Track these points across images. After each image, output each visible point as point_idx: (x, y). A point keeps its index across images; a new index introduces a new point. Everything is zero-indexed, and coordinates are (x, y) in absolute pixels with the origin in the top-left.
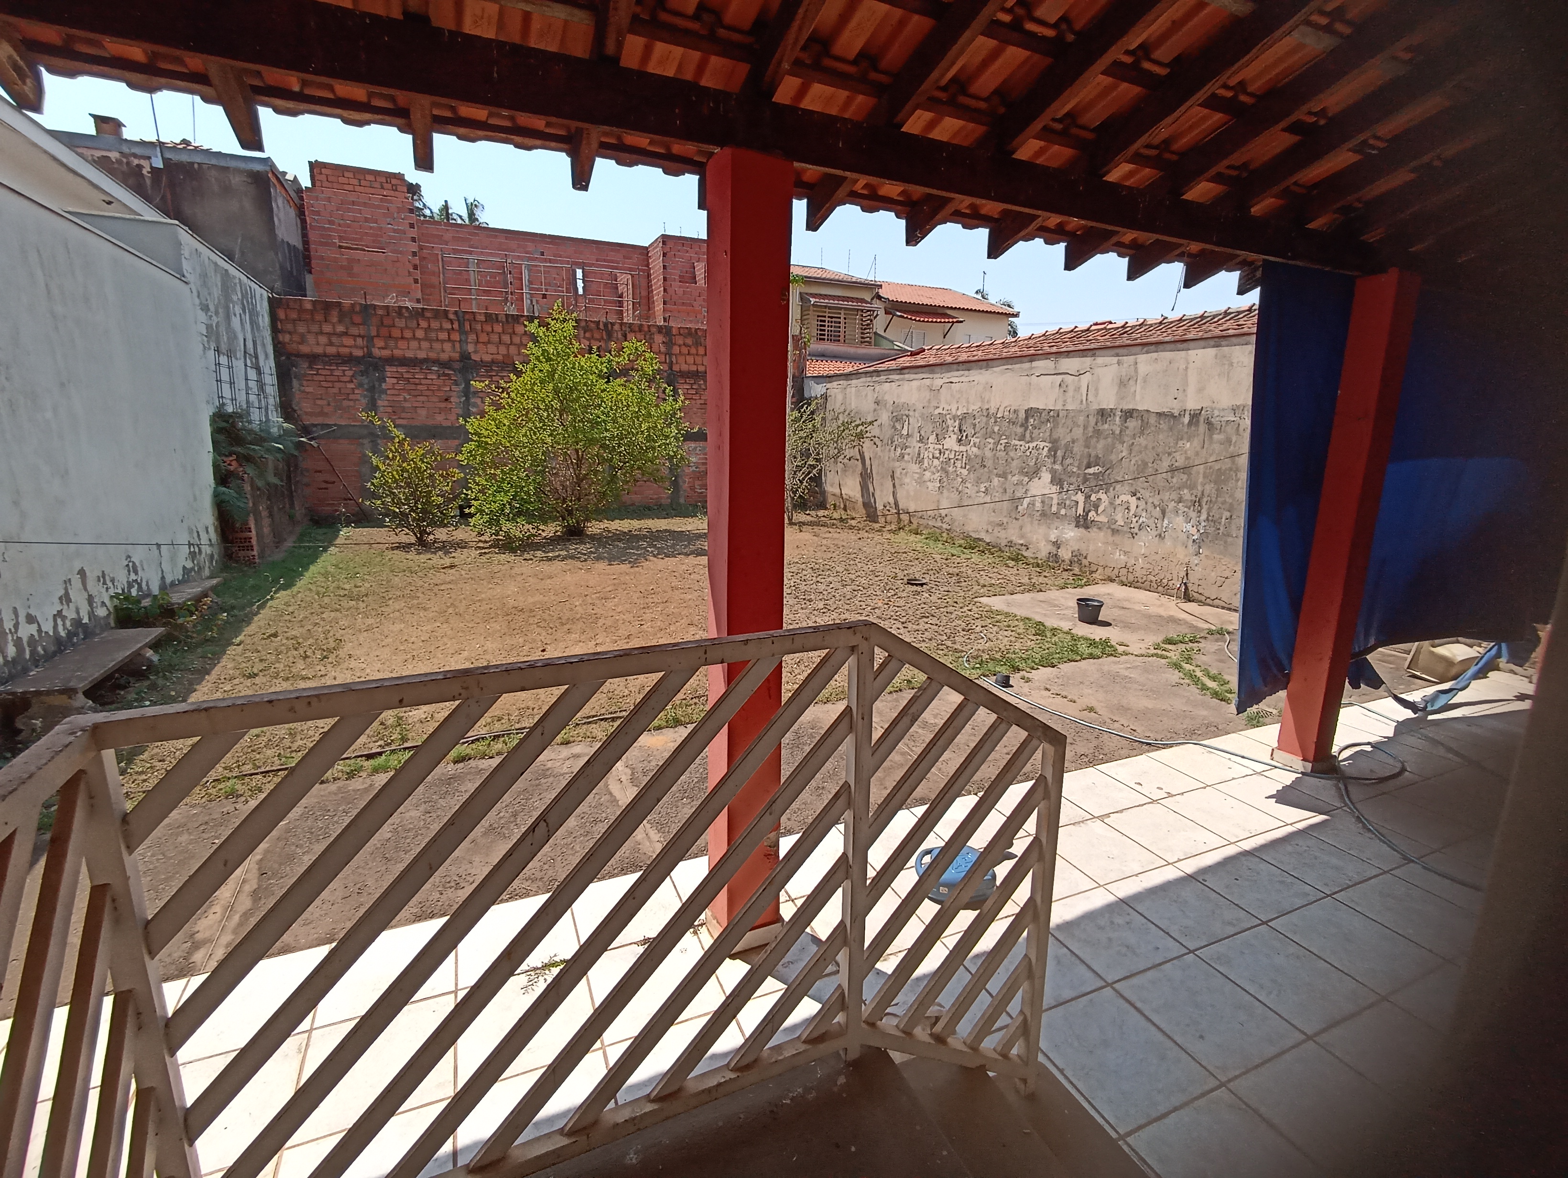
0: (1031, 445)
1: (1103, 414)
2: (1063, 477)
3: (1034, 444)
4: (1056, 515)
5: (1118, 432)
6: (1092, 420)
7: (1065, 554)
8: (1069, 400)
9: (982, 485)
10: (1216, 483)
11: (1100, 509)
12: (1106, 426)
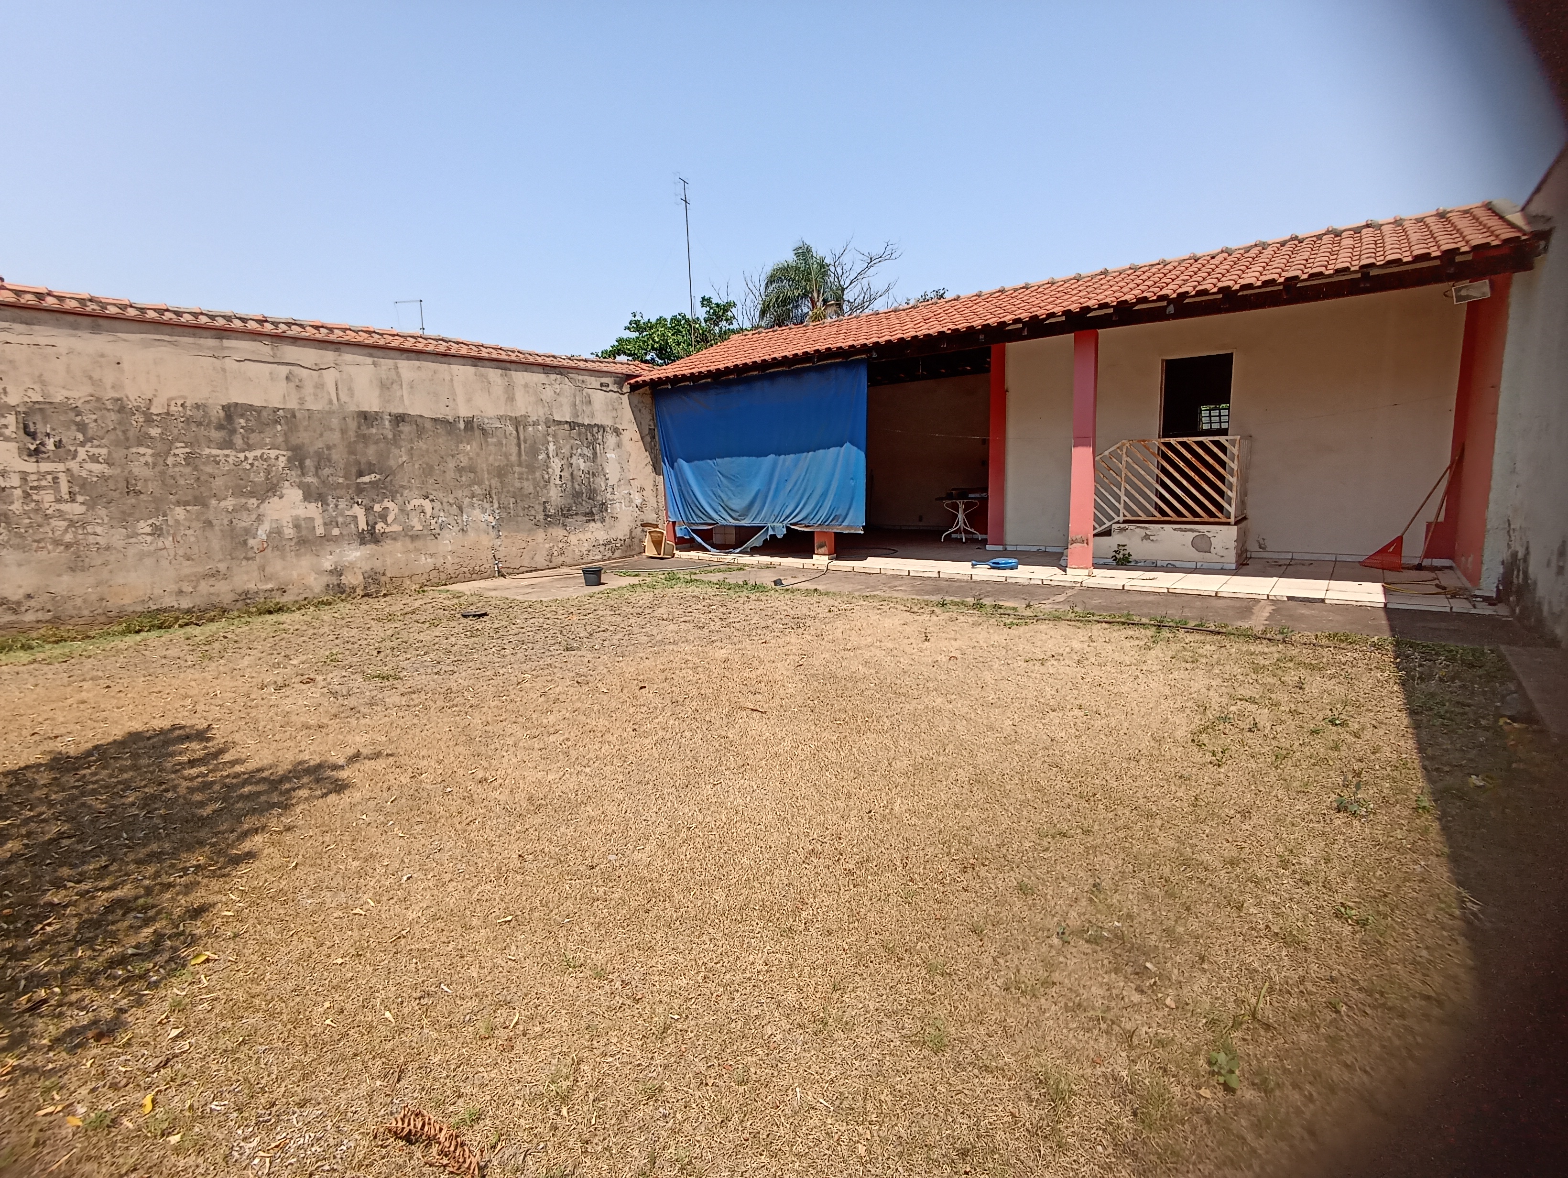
0: (251, 455)
1: (365, 417)
2: (323, 490)
3: (258, 453)
4: (326, 538)
5: (390, 436)
6: (352, 425)
7: (351, 579)
8: (309, 399)
9: (142, 524)
10: (499, 477)
11: (390, 520)
12: (374, 431)
